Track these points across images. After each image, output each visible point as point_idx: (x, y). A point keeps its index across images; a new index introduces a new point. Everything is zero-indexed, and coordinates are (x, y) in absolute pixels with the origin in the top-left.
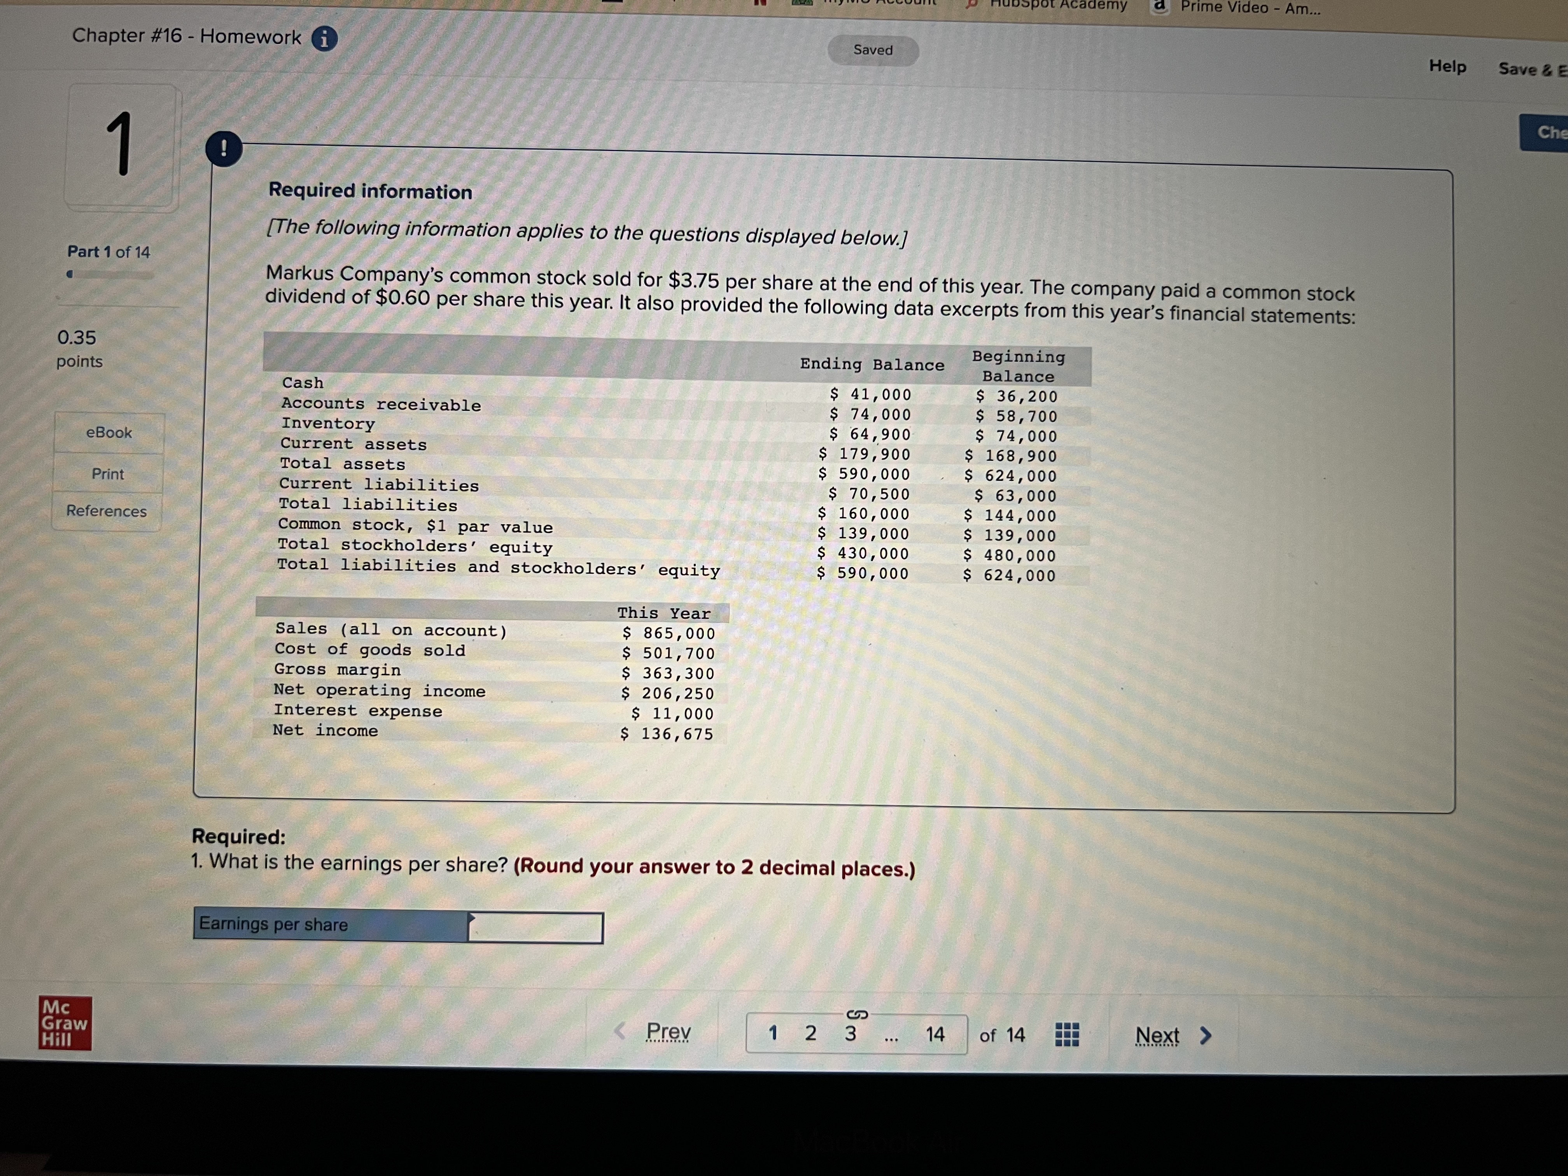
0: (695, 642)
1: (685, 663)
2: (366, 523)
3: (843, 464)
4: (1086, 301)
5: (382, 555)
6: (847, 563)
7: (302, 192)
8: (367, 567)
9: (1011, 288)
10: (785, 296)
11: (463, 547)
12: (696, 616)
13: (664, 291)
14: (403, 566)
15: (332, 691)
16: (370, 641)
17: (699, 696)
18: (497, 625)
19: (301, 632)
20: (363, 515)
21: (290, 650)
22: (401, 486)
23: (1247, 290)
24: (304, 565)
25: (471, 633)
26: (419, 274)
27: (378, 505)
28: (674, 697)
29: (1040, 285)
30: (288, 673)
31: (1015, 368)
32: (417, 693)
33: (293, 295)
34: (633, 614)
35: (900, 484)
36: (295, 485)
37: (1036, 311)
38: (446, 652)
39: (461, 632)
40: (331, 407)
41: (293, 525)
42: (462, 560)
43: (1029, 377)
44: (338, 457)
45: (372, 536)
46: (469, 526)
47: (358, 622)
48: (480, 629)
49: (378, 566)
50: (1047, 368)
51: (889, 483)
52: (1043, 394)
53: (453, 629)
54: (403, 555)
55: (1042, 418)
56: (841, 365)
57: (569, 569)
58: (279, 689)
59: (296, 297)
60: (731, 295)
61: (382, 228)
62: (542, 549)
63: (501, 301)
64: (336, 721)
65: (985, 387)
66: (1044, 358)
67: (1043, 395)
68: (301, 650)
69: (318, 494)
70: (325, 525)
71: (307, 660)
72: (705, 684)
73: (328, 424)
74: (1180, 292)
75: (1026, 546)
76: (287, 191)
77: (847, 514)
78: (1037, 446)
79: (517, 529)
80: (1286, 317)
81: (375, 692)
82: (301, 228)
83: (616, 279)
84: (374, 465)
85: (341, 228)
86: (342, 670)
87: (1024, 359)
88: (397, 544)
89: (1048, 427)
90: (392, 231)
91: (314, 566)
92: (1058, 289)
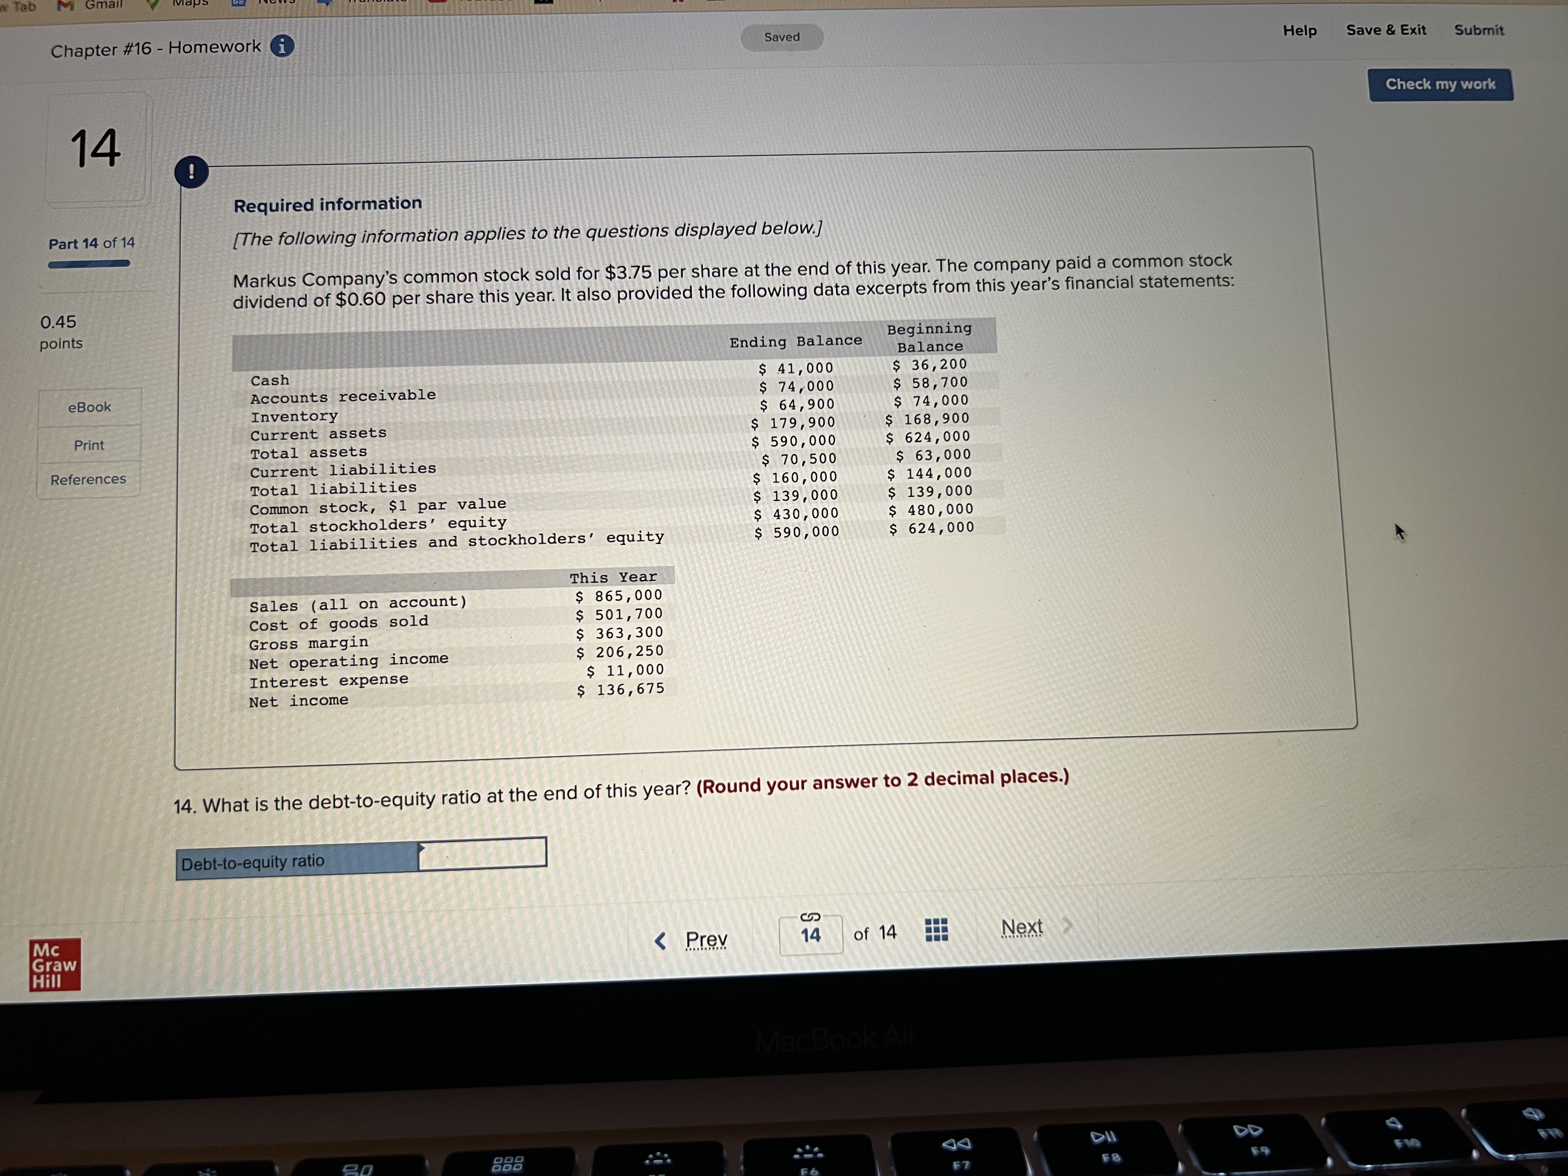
0: (644, 603)
1: (634, 623)
2: (332, 506)
3: (774, 433)
4: (989, 276)
5: (347, 536)
6: (782, 523)
7: (264, 208)
8: (333, 547)
9: (920, 267)
10: (714, 283)
11: (423, 525)
12: (643, 578)
13: (600, 284)
14: (368, 545)
15: (304, 664)
16: (339, 615)
17: (649, 652)
18: (457, 595)
19: (274, 610)
20: (329, 499)
21: (264, 627)
22: (363, 471)
23: (1134, 260)
24: (275, 548)
25: (433, 603)
26: (375, 279)
27: (343, 490)
28: (626, 655)
29: (945, 263)
30: (262, 649)
31: (928, 339)
32: (384, 661)
33: (259, 302)
34: (584, 579)
35: (827, 449)
36: (265, 474)
37: (943, 287)
38: (411, 622)
39: (423, 603)
40: (297, 401)
41: (264, 511)
42: (422, 536)
43: (940, 347)
44: (304, 447)
45: (339, 518)
46: (428, 505)
47: (326, 598)
48: (441, 600)
49: (344, 546)
50: (955, 338)
51: (818, 449)
52: (953, 362)
53: (416, 601)
54: (367, 534)
55: (954, 384)
56: (767, 343)
57: (522, 540)
58: (254, 665)
59: (261, 302)
60: (663, 285)
61: (340, 238)
62: (497, 523)
63: (453, 298)
64: (309, 692)
65: (900, 358)
66: (952, 329)
67: (954, 364)
68: (274, 627)
69: (287, 482)
70: (294, 510)
71: (277, 636)
72: (654, 641)
73: (295, 417)
74: (1072, 264)
75: (946, 500)
76: (250, 207)
77: (780, 479)
78: (950, 409)
79: (473, 506)
80: (1171, 283)
81: (345, 662)
82: (266, 241)
83: (558, 274)
84: (338, 452)
85: (301, 238)
86: (313, 643)
87: (935, 331)
88: (361, 524)
89: (959, 391)
90: (349, 240)
91: (284, 548)
92: (962, 266)
